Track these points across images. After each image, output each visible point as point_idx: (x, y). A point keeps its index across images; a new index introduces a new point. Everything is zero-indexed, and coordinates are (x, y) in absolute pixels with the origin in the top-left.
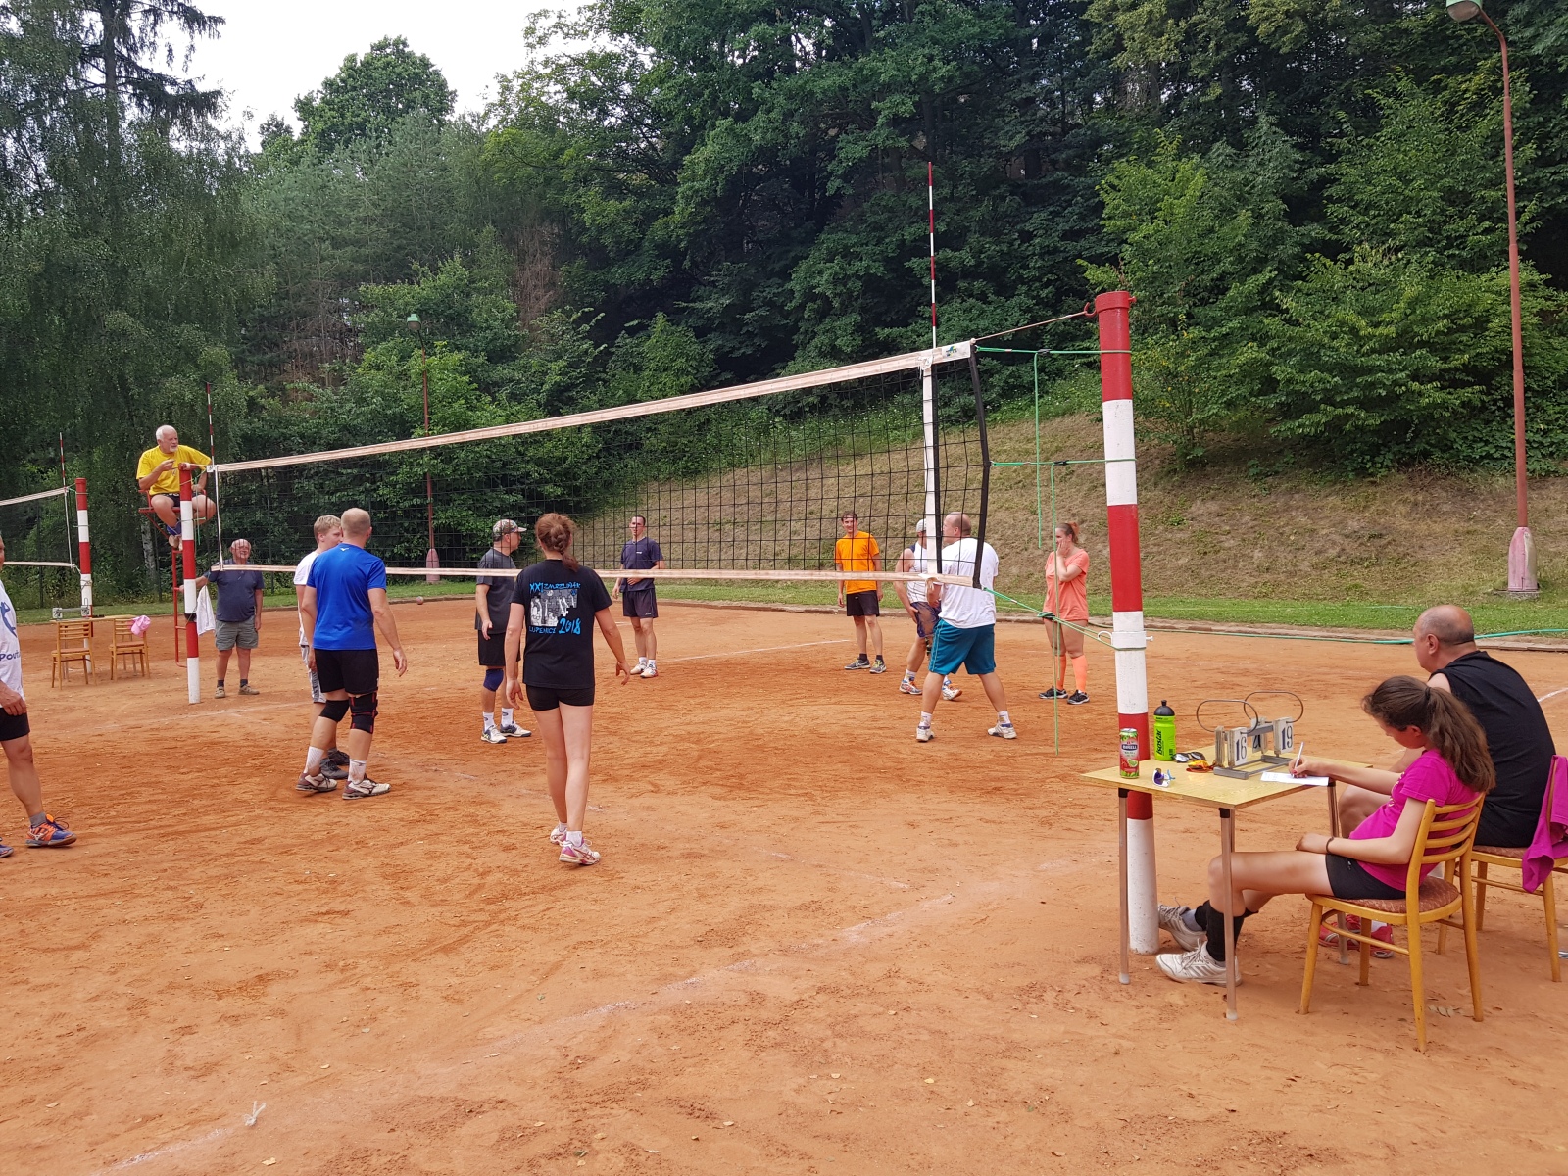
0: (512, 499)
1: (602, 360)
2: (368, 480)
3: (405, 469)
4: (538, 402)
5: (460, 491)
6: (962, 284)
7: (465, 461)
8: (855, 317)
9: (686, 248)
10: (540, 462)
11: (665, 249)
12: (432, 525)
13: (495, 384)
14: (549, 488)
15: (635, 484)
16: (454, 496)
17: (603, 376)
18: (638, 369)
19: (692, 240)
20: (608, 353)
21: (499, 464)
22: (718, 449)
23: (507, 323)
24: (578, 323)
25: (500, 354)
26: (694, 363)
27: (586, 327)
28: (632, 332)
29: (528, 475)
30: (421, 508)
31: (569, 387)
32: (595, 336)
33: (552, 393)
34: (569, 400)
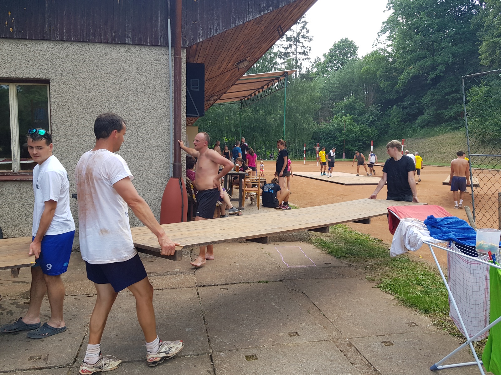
0: (359, 144)
1: (382, 115)
2: (333, 140)
3: (340, 138)
4: (367, 124)
5: (350, 142)
6: (458, 101)
7: (351, 137)
8: (434, 108)
9: (401, 92)
10: (366, 137)
11: (397, 92)
12: (344, 148)
13: (359, 121)
14: (367, 142)
15: (386, 141)
16: (349, 143)
17: (382, 118)
18: (390, 116)
19: (403, 90)
20: (384, 113)
21: (358, 137)
22: (405, 134)
23: (362, 108)
24: (378, 107)
25: (360, 114)
26: (401, 116)
28: (389, 108)
29: (363, 139)
30: (343, 145)
31: (374, 121)
32: (381, 110)
33: (370, 123)
34: (374, 124)
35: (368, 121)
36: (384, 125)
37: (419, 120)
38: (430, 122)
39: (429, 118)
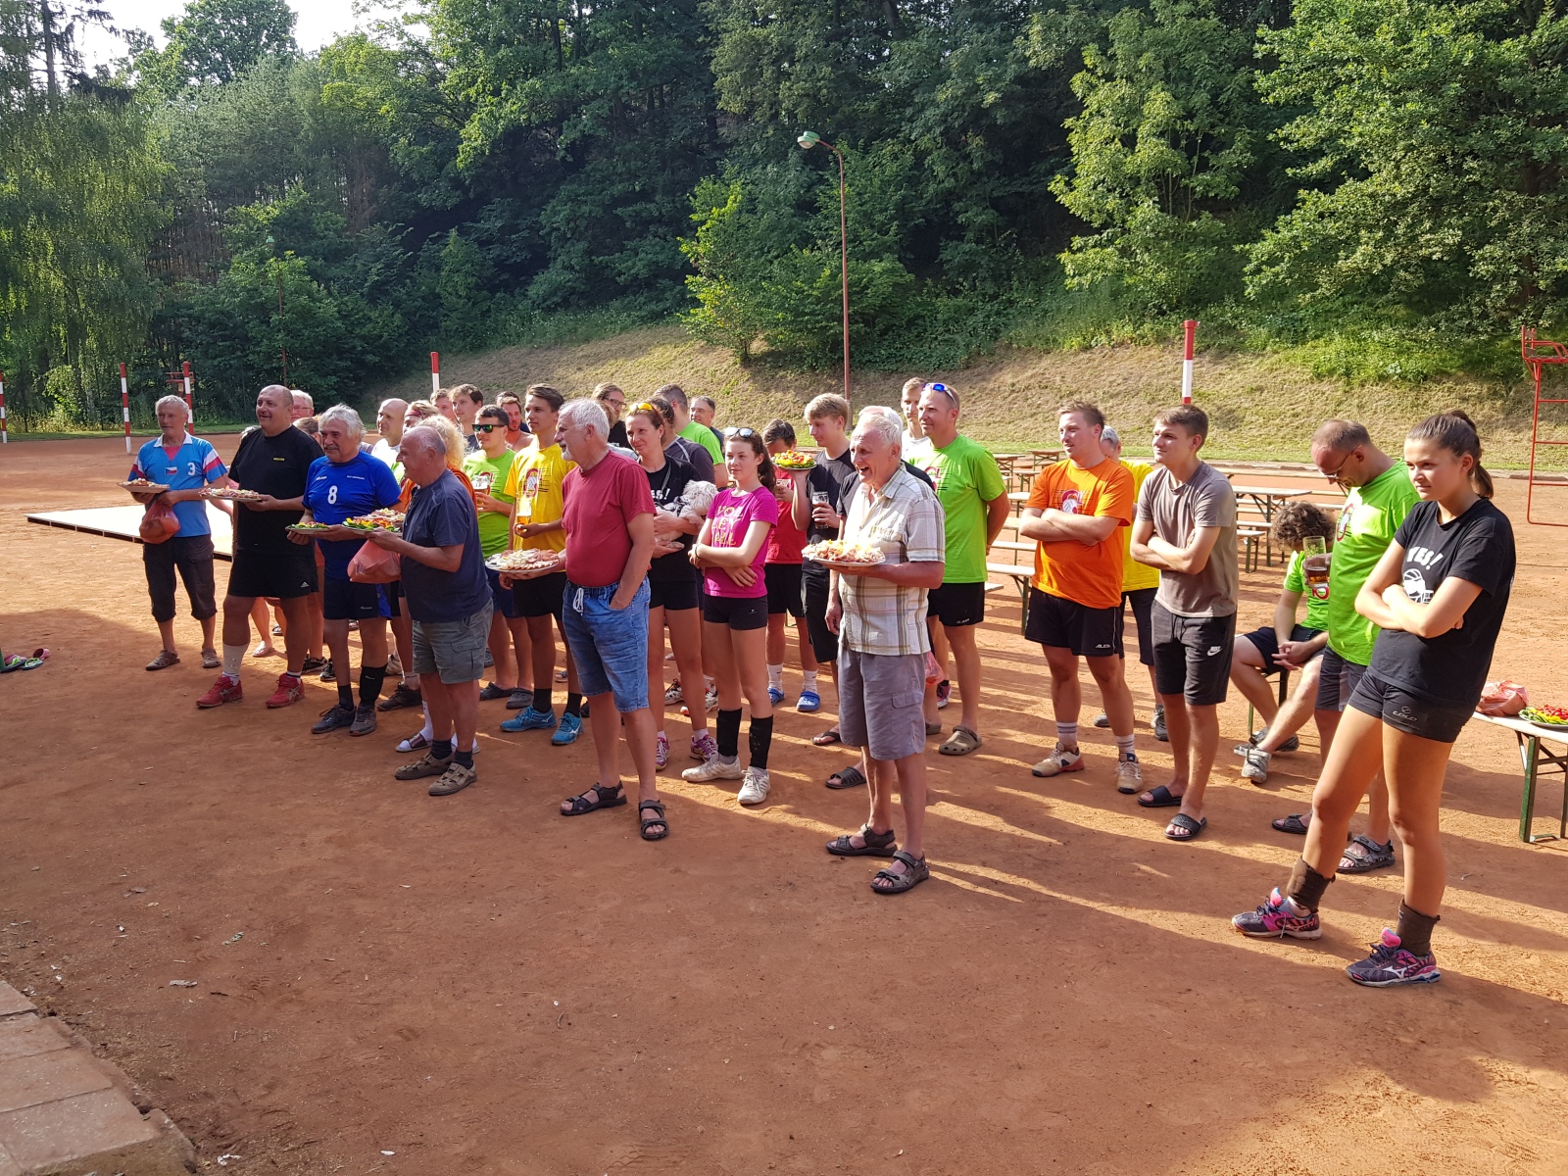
0: (343, 364)
1: (410, 263)
3: (265, 342)
4: (362, 294)
6: (652, 228)
7: (309, 338)
8: (582, 245)
9: (470, 184)
10: (363, 338)
11: (457, 183)
13: (331, 279)
14: (370, 357)
17: (411, 274)
18: (438, 269)
19: (476, 179)
20: (415, 257)
21: (334, 339)
22: (495, 331)
23: (338, 233)
24: (394, 233)
25: (333, 256)
26: (478, 268)
27: (399, 237)
28: (434, 241)
29: (355, 347)
31: (385, 283)
32: (406, 244)
33: (371, 288)
34: (386, 293)
35: (366, 280)
36: (423, 299)
37: (539, 287)
38: (573, 291)
39: (569, 281)
